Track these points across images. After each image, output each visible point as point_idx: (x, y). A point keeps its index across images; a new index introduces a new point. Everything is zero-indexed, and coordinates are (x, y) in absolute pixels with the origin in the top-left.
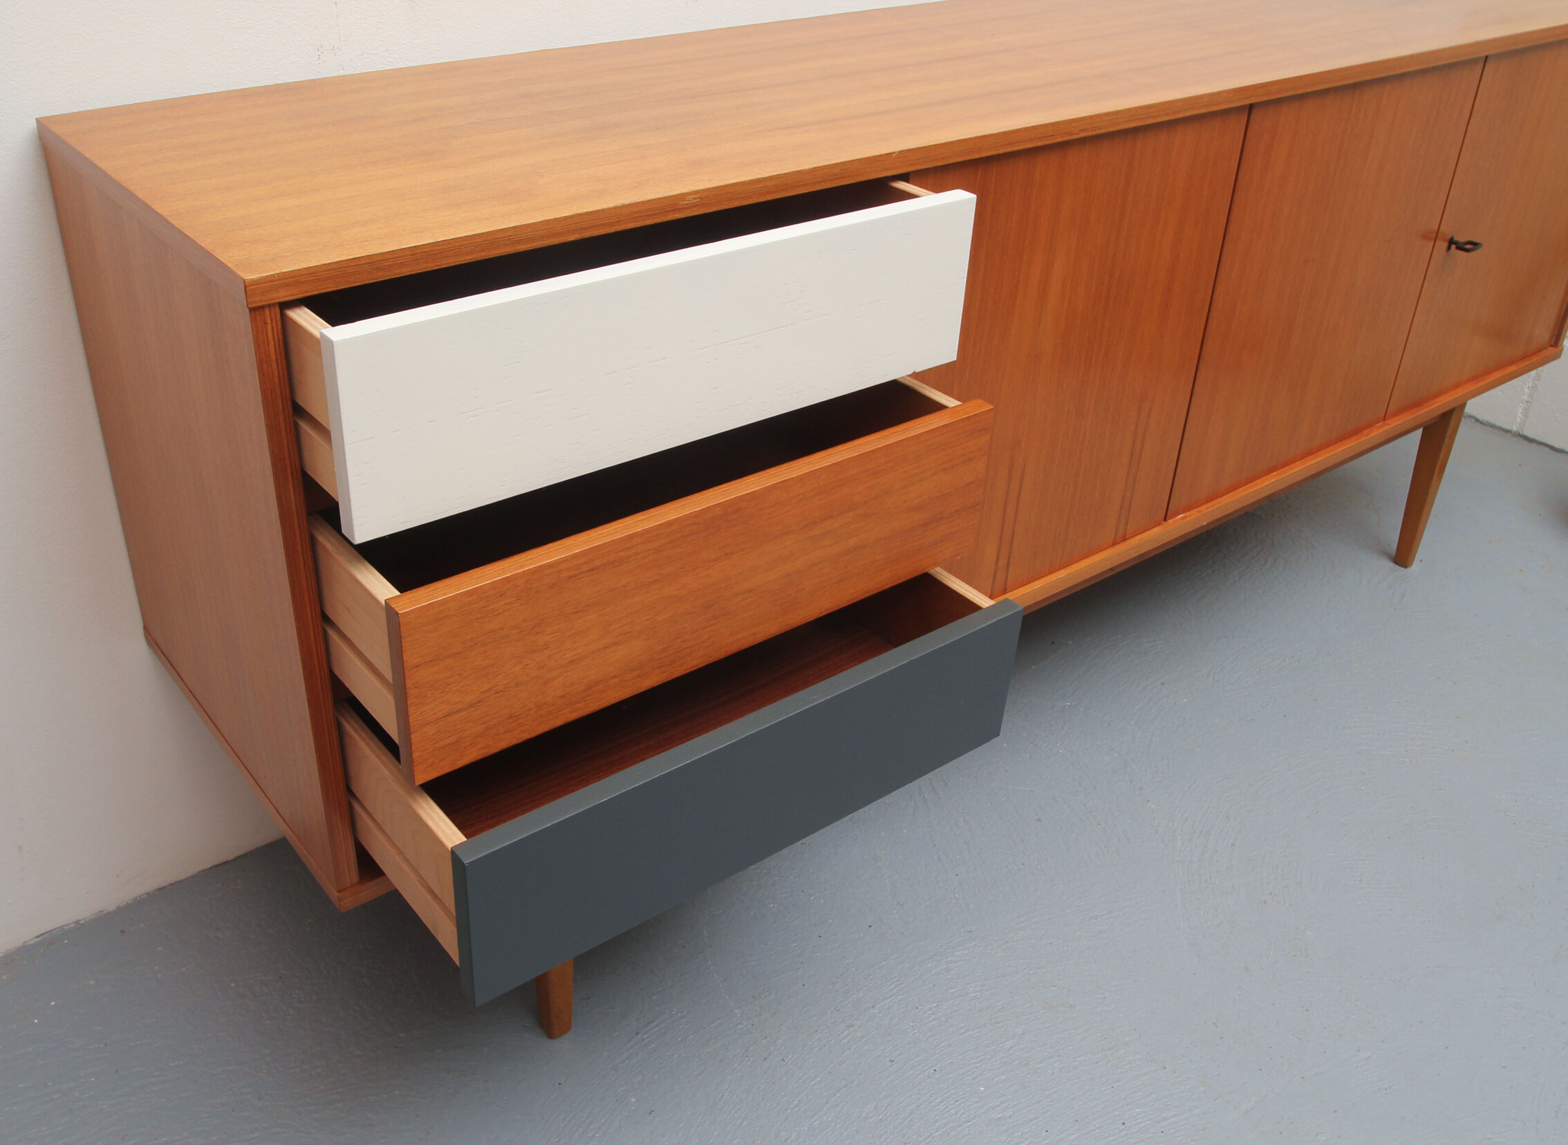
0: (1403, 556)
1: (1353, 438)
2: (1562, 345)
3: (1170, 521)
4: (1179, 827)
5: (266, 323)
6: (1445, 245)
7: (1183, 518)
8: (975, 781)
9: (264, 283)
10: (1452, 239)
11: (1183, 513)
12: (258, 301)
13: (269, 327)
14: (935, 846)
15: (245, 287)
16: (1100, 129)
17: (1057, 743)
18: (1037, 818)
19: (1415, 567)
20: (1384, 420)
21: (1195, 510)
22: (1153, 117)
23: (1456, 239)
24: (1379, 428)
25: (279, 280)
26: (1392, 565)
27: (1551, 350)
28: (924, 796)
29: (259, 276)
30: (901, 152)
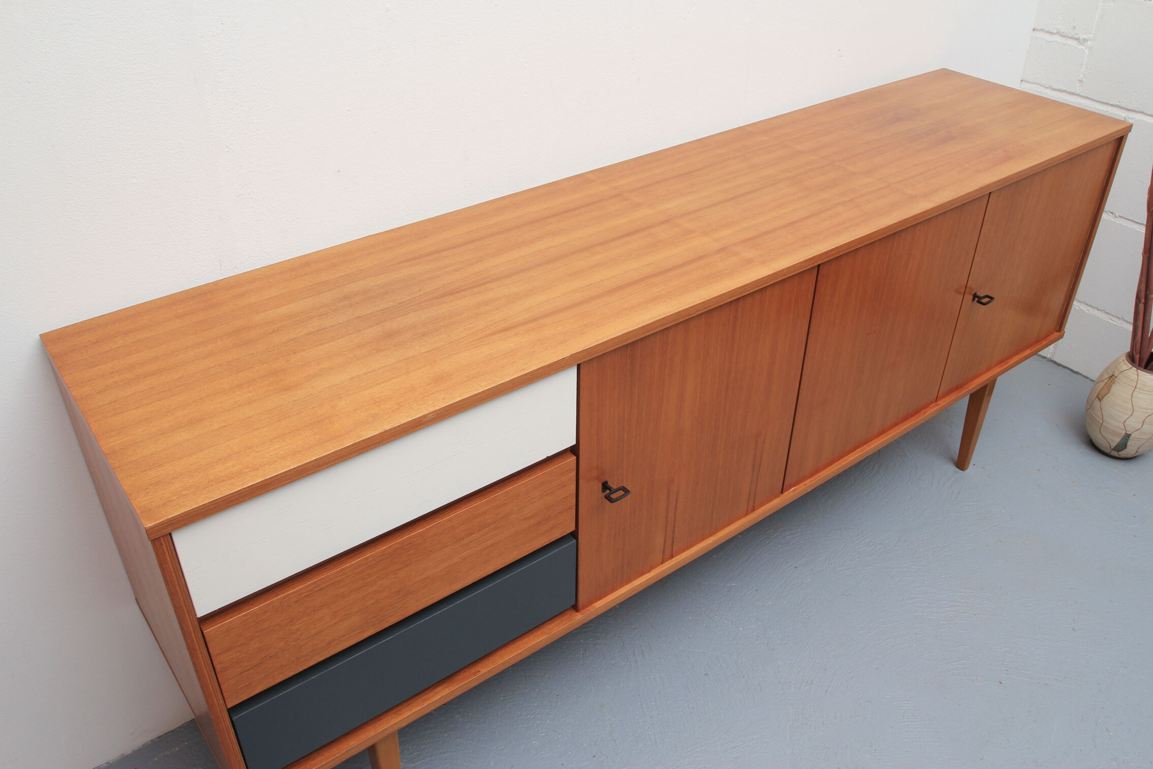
0: (961, 463)
1: (914, 418)
2: (1063, 330)
3: (785, 493)
4: (794, 679)
5: (161, 544)
6: (971, 297)
7: (794, 490)
8: (669, 645)
9: (158, 526)
10: (975, 294)
11: (794, 486)
12: (154, 536)
13: (164, 546)
14: (639, 695)
15: (146, 531)
16: (710, 307)
17: (724, 615)
18: (705, 673)
19: (970, 469)
20: (936, 401)
21: (802, 484)
22: (748, 290)
23: (978, 294)
24: (934, 407)
25: (167, 522)
26: (954, 468)
27: (1056, 334)
28: (636, 658)
29: (154, 523)
30: (571, 356)
